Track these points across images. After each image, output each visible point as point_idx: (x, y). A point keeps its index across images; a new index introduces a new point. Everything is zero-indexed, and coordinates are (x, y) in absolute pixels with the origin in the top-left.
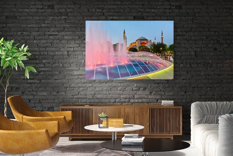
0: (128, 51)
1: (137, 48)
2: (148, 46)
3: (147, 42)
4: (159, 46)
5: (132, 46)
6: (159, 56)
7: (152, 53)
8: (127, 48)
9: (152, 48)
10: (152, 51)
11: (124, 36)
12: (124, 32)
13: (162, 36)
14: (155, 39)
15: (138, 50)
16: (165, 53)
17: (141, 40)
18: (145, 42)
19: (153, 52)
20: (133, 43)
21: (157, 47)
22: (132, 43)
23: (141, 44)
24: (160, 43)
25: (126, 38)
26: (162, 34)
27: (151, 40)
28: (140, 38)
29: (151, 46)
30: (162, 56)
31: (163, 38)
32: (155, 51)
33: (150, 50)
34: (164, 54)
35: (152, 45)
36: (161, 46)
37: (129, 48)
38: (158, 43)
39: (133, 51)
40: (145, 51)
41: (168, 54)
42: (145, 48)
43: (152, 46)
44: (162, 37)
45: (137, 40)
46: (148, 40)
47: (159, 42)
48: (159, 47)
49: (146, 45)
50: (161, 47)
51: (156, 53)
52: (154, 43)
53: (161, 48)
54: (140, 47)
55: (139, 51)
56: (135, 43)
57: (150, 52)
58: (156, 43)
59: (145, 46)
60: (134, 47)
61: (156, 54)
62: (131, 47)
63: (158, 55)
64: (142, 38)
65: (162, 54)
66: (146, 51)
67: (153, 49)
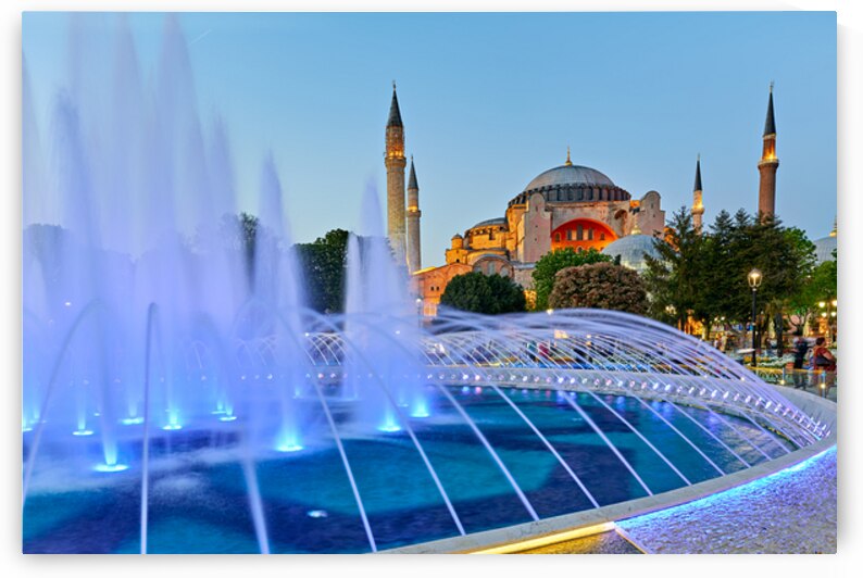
0: (432, 309)
1: (524, 279)
2: (628, 250)
3: (621, 214)
4: (734, 249)
5: (473, 257)
6: (731, 345)
7: (666, 319)
8: (423, 277)
9: (665, 271)
10: (662, 305)
11: (397, 165)
12: (396, 122)
13: (770, 145)
14: (699, 187)
15: (530, 296)
16: (795, 319)
17: (553, 194)
18: (599, 213)
19: (670, 309)
20: (486, 229)
21: (710, 268)
22: (469, 234)
23: (560, 233)
24: (751, 222)
25: (414, 186)
26: (771, 128)
27: (653, 197)
28: (546, 183)
29: (656, 255)
30: (756, 344)
31: (775, 165)
32: (689, 305)
33: (649, 296)
34: (782, 327)
35: (662, 248)
36: (756, 247)
37: (441, 282)
38: (722, 220)
39: (485, 308)
40: (595, 306)
41: (815, 326)
42: (602, 272)
43: (669, 255)
44: (771, 158)
45: (522, 199)
46: (625, 196)
47: (740, 216)
48: (738, 264)
49: (608, 248)
50: (752, 263)
51: (698, 317)
52: (683, 222)
53: (755, 275)
54: (547, 270)
55: (542, 307)
56: (504, 225)
57: (642, 312)
58: (707, 227)
59: (598, 258)
60: (490, 270)
61: (700, 329)
62: (461, 271)
63: (722, 333)
64: (571, 179)
65: (762, 328)
66: (610, 307)
67: (672, 286)
